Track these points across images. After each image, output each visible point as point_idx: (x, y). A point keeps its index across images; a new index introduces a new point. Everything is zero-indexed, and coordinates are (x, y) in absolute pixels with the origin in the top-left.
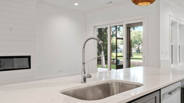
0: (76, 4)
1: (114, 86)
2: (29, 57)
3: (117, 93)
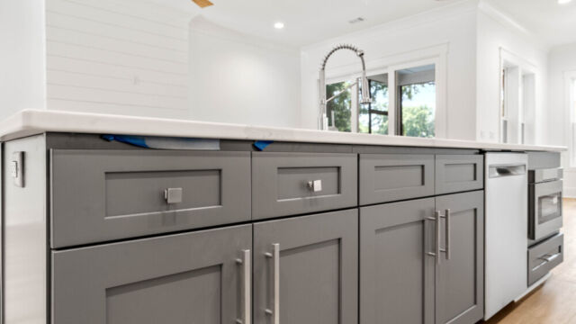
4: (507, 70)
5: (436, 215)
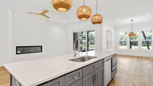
0: (64, 21)
1: (86, 58)
2: (41, 47)
3: (87, 60)
4: (108, 31)
5: (96, 74)
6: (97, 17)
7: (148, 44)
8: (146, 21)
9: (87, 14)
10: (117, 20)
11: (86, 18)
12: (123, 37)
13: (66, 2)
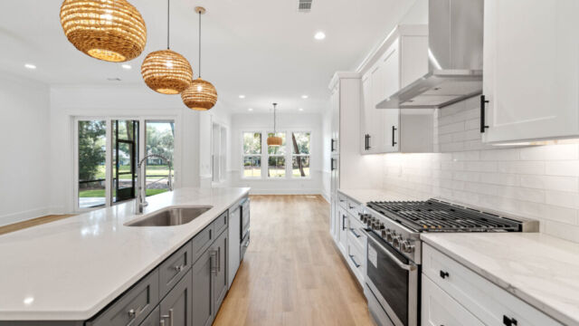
4: (214, 125)
6: (200, 88)
7: (300, 163)
8: (301, 110)
9: (180, 77)
10: (242, 97)
11: (177, 89)
12: (248, 144)
13: (131, 37)
